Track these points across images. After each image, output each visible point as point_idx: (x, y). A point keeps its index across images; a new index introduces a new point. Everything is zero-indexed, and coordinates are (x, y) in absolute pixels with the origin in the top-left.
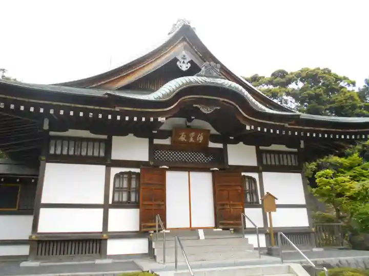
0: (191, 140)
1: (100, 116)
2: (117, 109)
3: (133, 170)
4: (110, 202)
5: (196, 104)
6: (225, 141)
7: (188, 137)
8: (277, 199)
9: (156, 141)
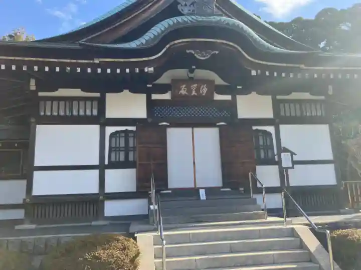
0: (194, 93)
1: (79, 70)
2: (97, 61)
3: (130, 128)
4: (106, 163)
5: (188, 50)
6: (233, 91)
7: (190, 91)
8: (295, 155)
9: (155, 97)
